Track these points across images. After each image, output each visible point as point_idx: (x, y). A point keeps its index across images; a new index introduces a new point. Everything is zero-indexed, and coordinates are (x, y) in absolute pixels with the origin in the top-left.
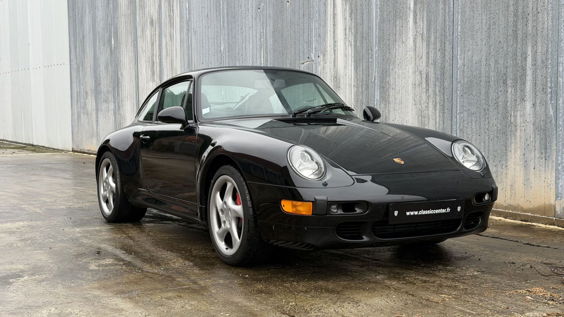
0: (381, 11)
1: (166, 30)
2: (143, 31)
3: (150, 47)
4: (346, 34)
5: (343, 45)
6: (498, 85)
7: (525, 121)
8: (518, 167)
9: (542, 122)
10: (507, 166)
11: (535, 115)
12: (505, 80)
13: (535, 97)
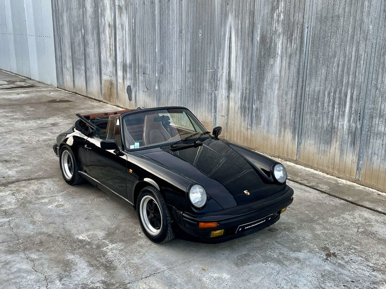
0: (260, 52)
1: (119, 32)
3: (108, 39)
4: (237, 59)
5: (234, 65)
6: (329, 106)
7: (343, 128)
8: (337, 150)
9: (353, 130)
10: (330, 148)
11: (350, 126)
12: (333, 105)
13: (350, 117)
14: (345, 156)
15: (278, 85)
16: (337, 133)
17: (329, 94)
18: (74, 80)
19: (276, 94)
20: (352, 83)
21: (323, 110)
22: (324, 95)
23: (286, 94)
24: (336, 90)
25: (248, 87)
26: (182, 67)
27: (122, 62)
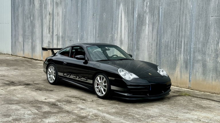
0: (138, 23)
1: (56, 17)
2: (46, 16)
3: (48, 22)
4: (125, 28)
5: (124, 31)
6: (173, 49)
7: (181, 60)
8: (179, 72)
9: (186, 60)
11: (184, 58)
12: (176, 48)
13: (184, 53)
14: (183, 75)
15: (147, 40)
16: (178, 63)
17: (173, 42)
18: (23, 49)
19: (146, 45)
20: (184, 36)
21: (171, 51)
22: (171, 43)
23: (152, 44)
24: (177, 40)
25: (131, 42)
26: (94, 34)
27: (56, 35)
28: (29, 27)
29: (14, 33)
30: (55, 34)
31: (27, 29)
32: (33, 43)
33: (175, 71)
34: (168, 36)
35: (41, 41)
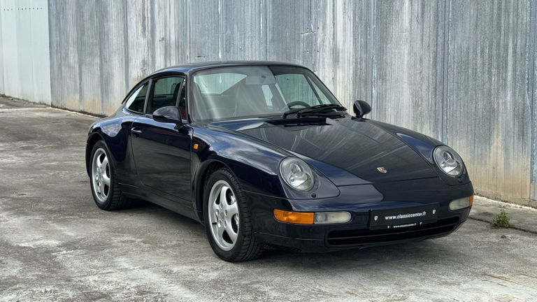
5: (342, 19)
6: (483, 72)
7: (506, 108)
8: (499, 151)
9: (521, 111)
10: (490, 149)
11: (515, 103)
12: (490, 68)
13: (515, 87)
14: (511, 160)
15: (408, 46)
16: (497, 120)
17: (482, 52)
18: (80, 88)
19: (406, 63)
20: (514, 27)
21: (475, 80)
22: (476, 55)
23: (421, 61)
24: (492, 42)
25: (364, 56)
26: (260, 34)
27: (163, 39)
28: (91, 17)
29: (55, 38)
30: (158, 36)
31: (87, 25)
32: (105, 67)
33: (488, 147)
34: (468, 31)
35: (124, 58)
